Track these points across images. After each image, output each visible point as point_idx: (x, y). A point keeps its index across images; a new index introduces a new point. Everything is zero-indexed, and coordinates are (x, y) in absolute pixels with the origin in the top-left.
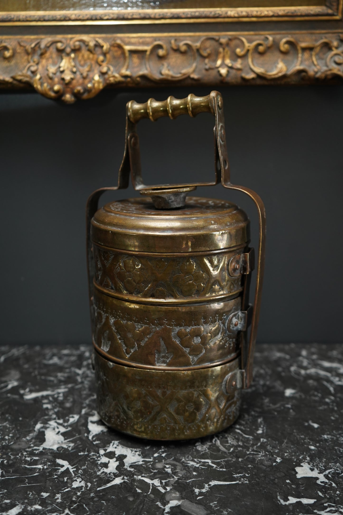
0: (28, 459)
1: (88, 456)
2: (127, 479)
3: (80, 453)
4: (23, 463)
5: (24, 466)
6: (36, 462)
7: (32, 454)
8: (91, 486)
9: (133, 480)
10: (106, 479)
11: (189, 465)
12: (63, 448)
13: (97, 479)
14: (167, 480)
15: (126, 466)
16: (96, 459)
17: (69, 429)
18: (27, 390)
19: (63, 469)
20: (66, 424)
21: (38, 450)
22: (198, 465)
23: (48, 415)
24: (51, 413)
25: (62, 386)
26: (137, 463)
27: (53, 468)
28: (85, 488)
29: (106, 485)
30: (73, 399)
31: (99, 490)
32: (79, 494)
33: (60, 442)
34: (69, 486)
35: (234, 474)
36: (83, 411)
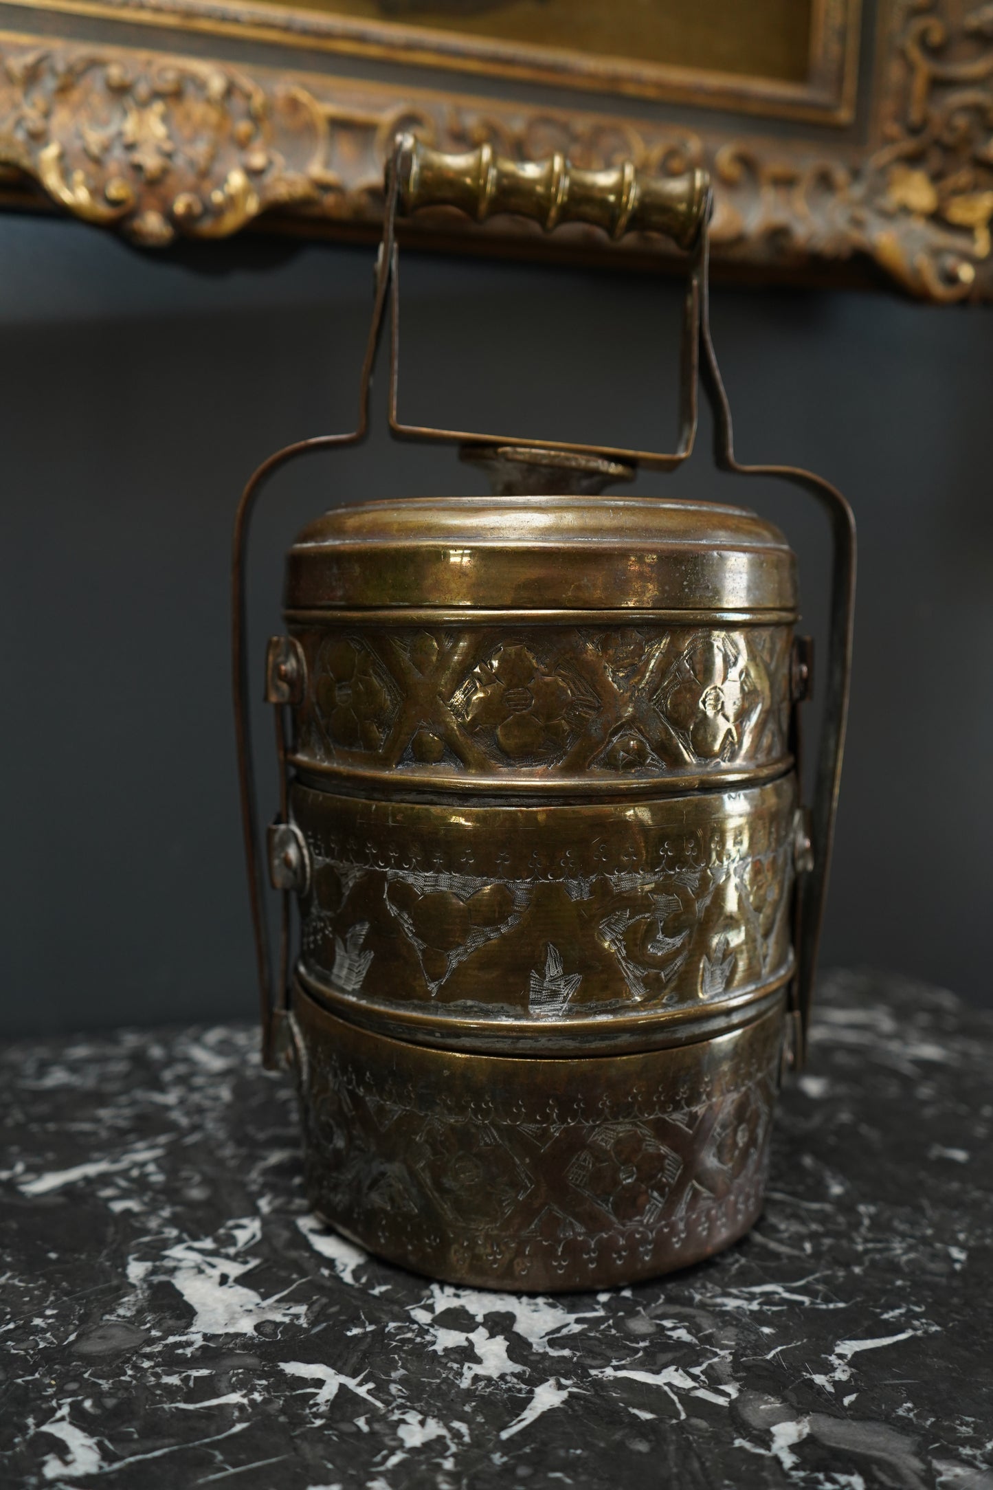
0: (174, 1380)
1: (380, 1334)
2: (575, 1385)
3: (350, 1330)
4: (160, 1395)
5: (173, 1405)
6: (207, 1388)
7: (172, 1360)
8: (470, 1429)
9: (598, 1384)
10: (502, 1396)
11: (728, 1308)
12: (277, 1325)
13: (474, 1404)
14: (705, 1365)
15: (539, 1346)
16: (418, 1340)
17: (254, 1263)
18: (20, 1168)
19: (327, 1393)
20: (232, 1251)
21: (189, 1344)
22: (755, 1306)
23: (146, 1232)
24: (153, 1224)
25: (134, 1142)
26: (565, 1331)
27: (288, 1393)
28: (456, 1441)
29: (519, 1418)
30: (203, 1174)
31: (511, 1439)
32: (448, 1464)
33: (251, 1307)
34: (393, 1443)
35: (882, 1314)
36: (264, 1205)
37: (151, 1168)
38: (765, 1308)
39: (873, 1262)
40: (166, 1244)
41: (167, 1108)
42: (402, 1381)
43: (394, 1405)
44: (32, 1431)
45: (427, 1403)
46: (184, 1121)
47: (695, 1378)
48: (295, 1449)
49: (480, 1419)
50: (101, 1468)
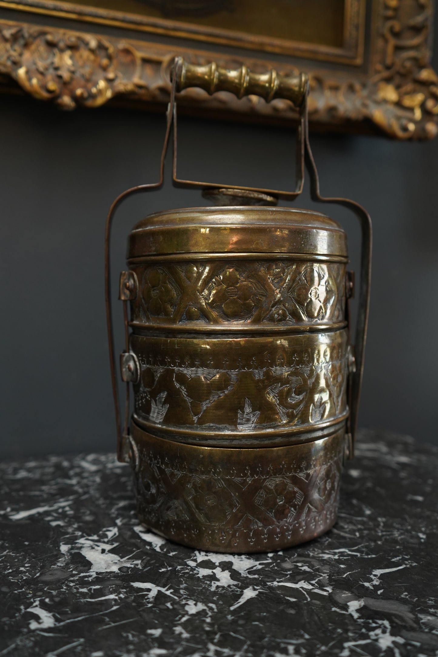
0: (85, 590)
1: (174, 571)
2: (261, 589)
3: (161, 570)
4: (79, 596)
5: (85, 600)
6: (100, 593)
7: (83, 582)
8: (217, 606)
9: (271, 588)
10: (230, 594)
11: (325, 558)
12: (128, 568)
13: (217, 597)
14: (317, 580)
15: (244, 574)
16: (191, 573)
17: (116, 545)
18: (9, 509)
19: (153, 594)
20: (106, 540)
21: (90, 576)
22: (336, 557)
23: (68, 533)
24: (70, 530)
25: (59, 499)
26: (255, 568)
27: (135, 594)
28: (211, 611)
29: (238, 602)
30: (91, 511)
31: (235, 610)
32: (208, 620)
33: (116, 561)
34: (183, 613)
35: (392, 559)
36: (118, 522)
37: (67, 509)
38: (341, 558)
39: (386, 539)
40: (77, 538)
41: (72, 485)
42: (185, 589)
43: (182, 598)
44: (23, 611)
45: (197, 597)
46: (80, 490)
47: (313, 585)
48: (141, 616)
49: (221, 602)
50: (55, 625)
